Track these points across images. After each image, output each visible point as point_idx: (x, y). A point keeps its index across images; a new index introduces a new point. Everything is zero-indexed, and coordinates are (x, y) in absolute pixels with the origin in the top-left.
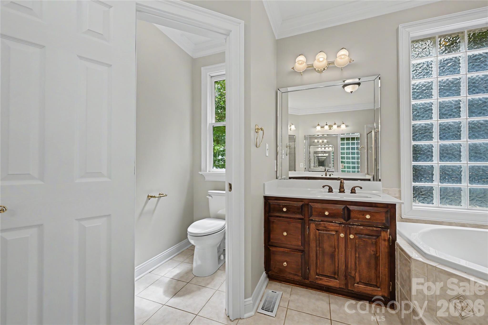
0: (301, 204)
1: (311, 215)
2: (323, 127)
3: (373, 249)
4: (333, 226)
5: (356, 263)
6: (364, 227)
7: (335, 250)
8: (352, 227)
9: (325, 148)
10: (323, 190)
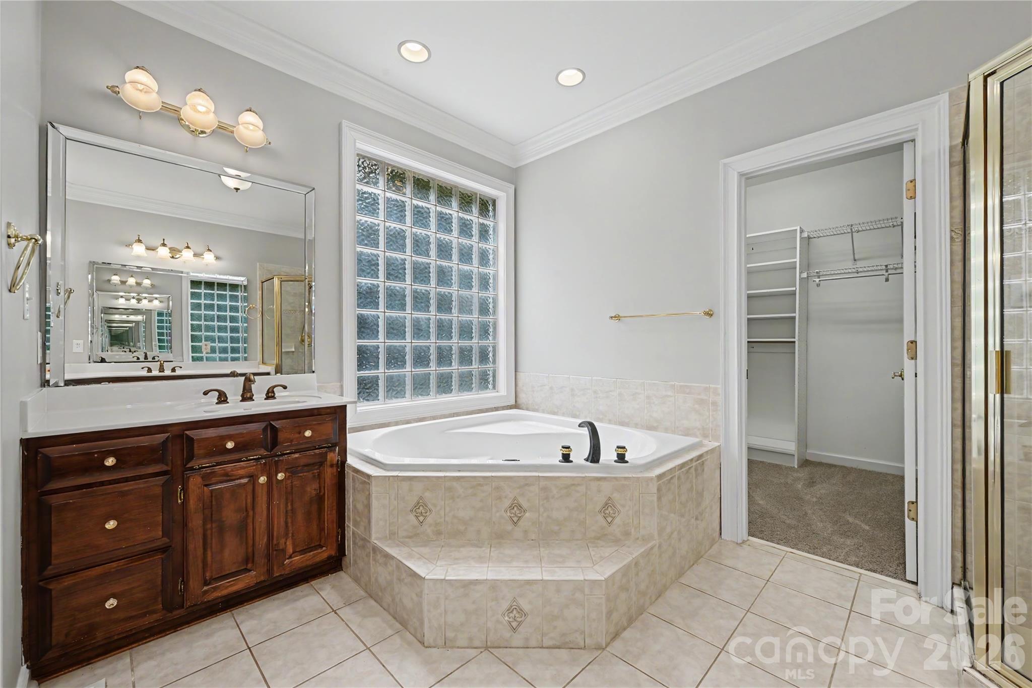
0: (161, 437)
1: (191, 457)
2: (153, 250)
3: (315, 485)
4: (241, 468)
5: (286, 523)
6: (300, 454)
7: (248, 513)
8: (281, 458)
9: (139, 300)
10: (205, 399)
